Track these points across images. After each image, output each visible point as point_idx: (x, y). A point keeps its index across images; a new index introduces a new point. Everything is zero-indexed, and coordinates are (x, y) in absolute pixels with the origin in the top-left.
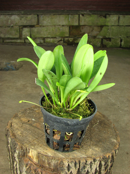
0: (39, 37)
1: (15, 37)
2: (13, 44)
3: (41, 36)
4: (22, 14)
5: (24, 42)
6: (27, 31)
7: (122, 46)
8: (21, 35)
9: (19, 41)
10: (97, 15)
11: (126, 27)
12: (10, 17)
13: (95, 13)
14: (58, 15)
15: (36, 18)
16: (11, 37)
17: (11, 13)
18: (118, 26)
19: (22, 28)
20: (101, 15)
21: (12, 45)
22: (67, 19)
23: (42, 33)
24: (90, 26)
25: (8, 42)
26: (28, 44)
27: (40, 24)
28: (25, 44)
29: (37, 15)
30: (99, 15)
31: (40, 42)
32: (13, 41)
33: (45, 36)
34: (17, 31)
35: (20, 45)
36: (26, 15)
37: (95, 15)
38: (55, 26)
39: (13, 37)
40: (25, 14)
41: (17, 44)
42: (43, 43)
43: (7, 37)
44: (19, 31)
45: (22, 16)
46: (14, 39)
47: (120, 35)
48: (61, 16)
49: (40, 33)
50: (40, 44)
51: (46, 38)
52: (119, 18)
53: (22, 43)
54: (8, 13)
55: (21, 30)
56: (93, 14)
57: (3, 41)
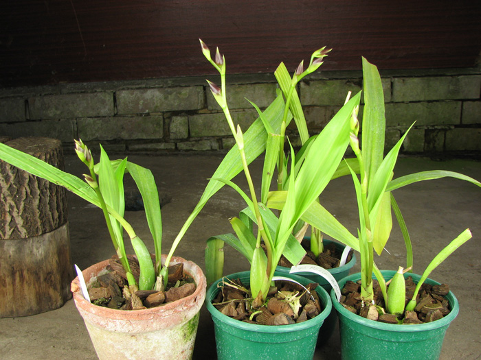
0: (208, 137)
1: (153, 137)
2: (149, 153)
3: (212, 134)
4: (169, 87)
5: (174, 147)
6: (180, 124)
7: (405, 150)
8: (167, 132)
9: (162, 146)
10: (339, 81)
11: (410, 104)
12: (143, 93)
13: (334, 77)
14: (249, 86)
15: (201, 94)
16: (145, 137)
17: (144, 86)
18: (392, 102)
19: (170, 118)
20: (348, 82)
21: (148, 155)
22: (271, 92)
23: (215, 126)
24: (326, 107)
25: (138, 150)
26: (184, 153)
27: (210, 108)
28: (176, 153)
29: (202, 87)
30: (344, 81)
31: (212, 147)
32: (149, 146)
33: (223, 134)
34: (158, 124)
35: (166, 155)
36: (178, 89)
37: (335, 81)
38: (244, 109)
39: (149, 138)
40: (176, 86)
41: (158, 153)
42: (218, 150)
43: (137, 138)
44: (162, 123)
45: (169, 90)
46: (152, 141)
47: (399, 125)
48: (258, 86)
49: (211, 126)
50: (211, 152)
51: (224, 137)
52: (392, 84)
53: (170, 150)
54: (138, 84)
55: (167, 121)
56: (330, 79)
57: (127, 148)
